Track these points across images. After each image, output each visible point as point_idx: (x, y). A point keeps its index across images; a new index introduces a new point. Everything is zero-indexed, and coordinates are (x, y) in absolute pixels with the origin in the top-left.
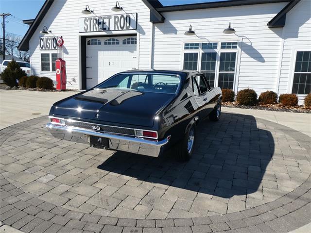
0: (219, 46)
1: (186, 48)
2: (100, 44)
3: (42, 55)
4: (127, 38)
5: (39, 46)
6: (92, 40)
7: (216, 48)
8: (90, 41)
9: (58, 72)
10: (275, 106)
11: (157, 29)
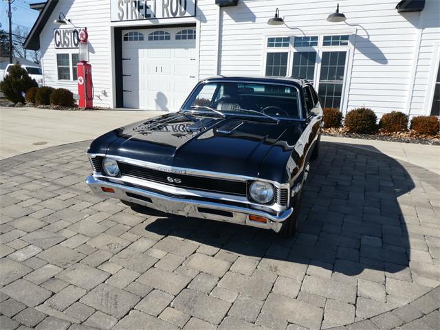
0: (320, 41)
1: (270, 45)
2: (142, 39)
3: (58, 56)
4: (181, 29)
5: (53, 42)
6: (131, 34)
7: (316, 44)
8: (127, 35)
9: (81, 81)
10: (404, 135)
11: (226, 16)
